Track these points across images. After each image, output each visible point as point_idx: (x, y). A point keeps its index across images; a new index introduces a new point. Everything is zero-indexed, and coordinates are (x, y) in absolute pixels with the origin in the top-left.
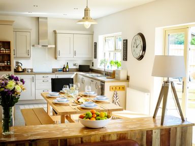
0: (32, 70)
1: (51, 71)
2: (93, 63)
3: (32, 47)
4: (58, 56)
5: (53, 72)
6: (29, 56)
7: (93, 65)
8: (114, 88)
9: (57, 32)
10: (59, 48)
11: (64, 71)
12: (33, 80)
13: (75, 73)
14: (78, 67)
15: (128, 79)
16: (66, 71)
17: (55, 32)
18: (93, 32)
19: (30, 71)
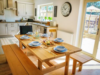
0: (5, 20)
1: (15, 21)
2: (34, 18)
3: (4, 9)
4: (18, 14)
5: (16, 22)
6: (3, 13)
7: (34, 19)
8: (51, 31)
9: (17, 2)
10: (18, 11)
11: (21, 22)
12: (6, 25)
13: (27, 22)
14: (27, 20)
15: (57, 26)
16: (22, 21)
17: (16, 2)
18: (34, 4)
19: (4, 21)
